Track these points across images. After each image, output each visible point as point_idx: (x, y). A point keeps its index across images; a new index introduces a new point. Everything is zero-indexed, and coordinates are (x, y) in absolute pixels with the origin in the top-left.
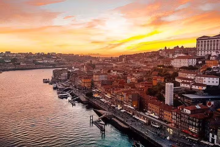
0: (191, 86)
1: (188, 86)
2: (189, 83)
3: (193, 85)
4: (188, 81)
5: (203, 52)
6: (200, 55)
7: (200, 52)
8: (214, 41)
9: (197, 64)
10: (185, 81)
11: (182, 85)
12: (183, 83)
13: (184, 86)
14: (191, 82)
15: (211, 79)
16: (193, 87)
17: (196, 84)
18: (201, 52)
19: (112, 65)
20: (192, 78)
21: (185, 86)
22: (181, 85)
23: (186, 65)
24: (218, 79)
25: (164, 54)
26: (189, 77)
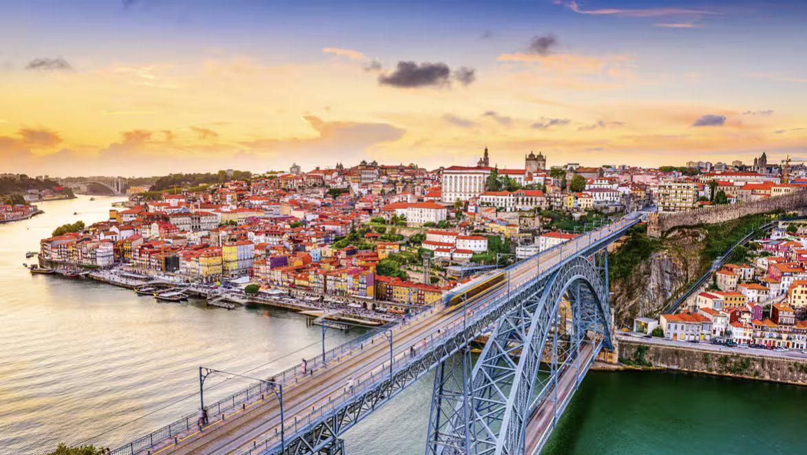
0: (452, 254)
1: (448, 255)
2: (448, 251)
3: (454, 252)
4: (445, 247)
5: (453, 194)
6: (448, 201)
7: (448, 194)
8: (471, 177)
9: (448, 217)
10: (441, 247)
11: (438, 254)
12: (438, 250)
13: (440, 255)
14: (449, 247)
15: (478, 241)
16: (455, 255)
17: (458, 251)
18: (450, 195)
19: (214, 217)
20: (451, 242)
21: (443, 254)
22: (435, 254)
23: (433, 220)
24: (487, 241)
25: (339, 184)
26: (446, 241)
